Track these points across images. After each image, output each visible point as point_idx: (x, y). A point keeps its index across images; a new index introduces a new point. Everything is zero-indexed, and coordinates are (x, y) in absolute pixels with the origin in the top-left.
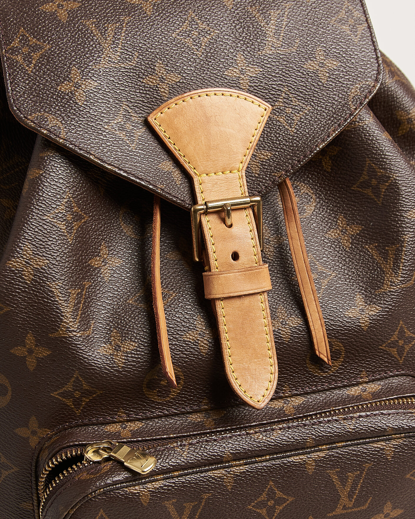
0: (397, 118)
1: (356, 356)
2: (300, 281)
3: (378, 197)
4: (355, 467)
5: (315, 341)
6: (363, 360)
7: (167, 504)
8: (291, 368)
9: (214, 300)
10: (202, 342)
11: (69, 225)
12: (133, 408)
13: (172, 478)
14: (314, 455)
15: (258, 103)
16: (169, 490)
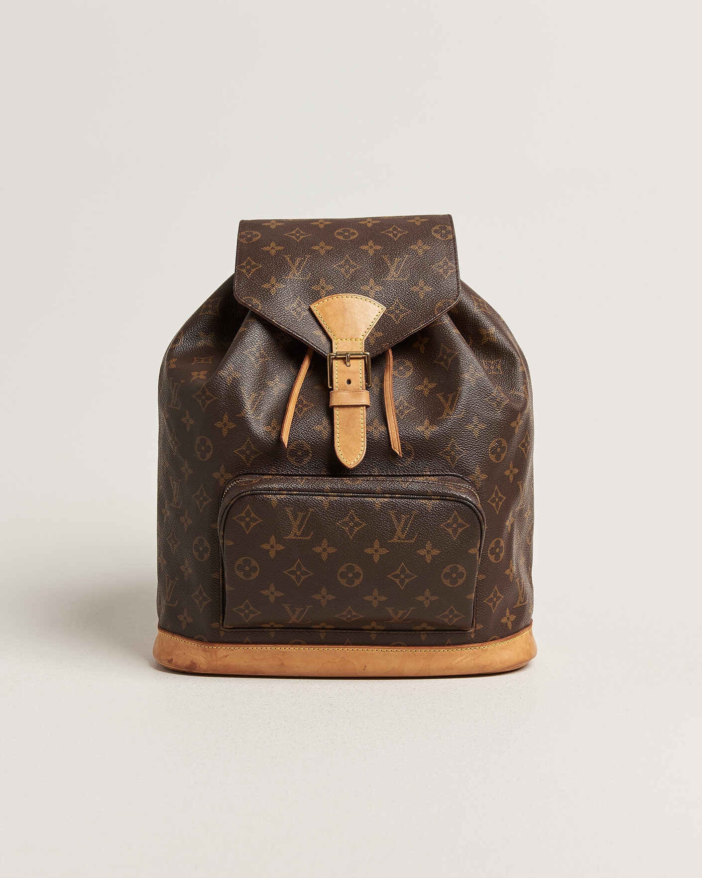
0: (480, 334)
1: (422, 457)
2: (386, 404)
3: (447, 366)
4: (407, 512)
5: (391, 440)
6: (427, 460)
7: (287, 509)
8: (379, 458)
9: (333, 407)
10: (324, 432)
11: (256, 358)
12: (281, 467)
13: (292, 495)
14: (381, 500)
15: (378, 305)
16: (289, 501)
